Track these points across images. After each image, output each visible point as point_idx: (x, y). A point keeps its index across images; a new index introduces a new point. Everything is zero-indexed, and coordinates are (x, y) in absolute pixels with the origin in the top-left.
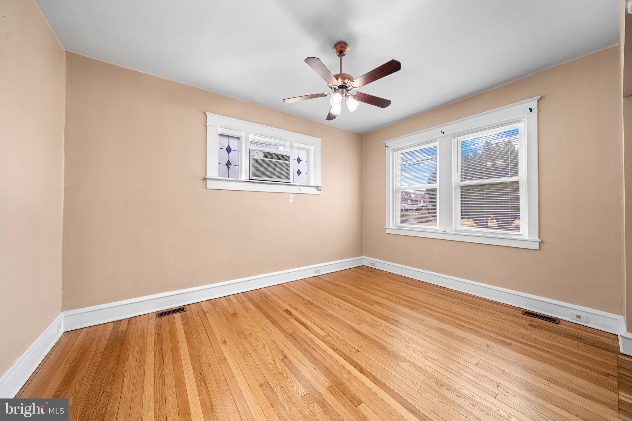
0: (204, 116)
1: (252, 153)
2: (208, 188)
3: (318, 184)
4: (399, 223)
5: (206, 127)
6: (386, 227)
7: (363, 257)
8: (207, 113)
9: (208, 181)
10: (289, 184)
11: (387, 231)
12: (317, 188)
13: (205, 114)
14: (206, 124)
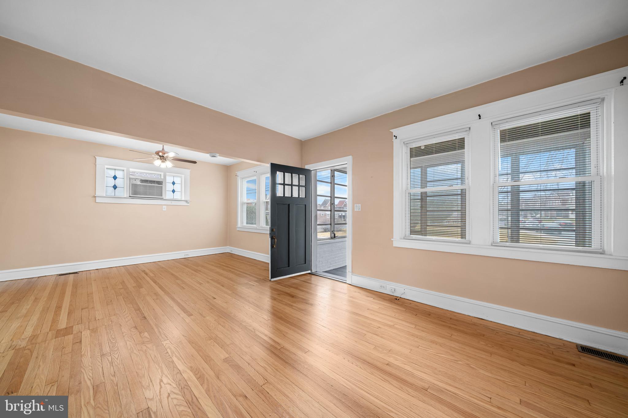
0: (95, 158)
1: (131, 180)
2: (97, 202)
3: (188, 198)
4: (245, 224)
5: (96, 165)
6: (237, 227)
7: (228, 247)
8: (96, 157)
9: (97, 198)
10: (162, 199)
11: (238, 229)
12: (186, 201)
13: (95, 157)
14: (96, 163)
